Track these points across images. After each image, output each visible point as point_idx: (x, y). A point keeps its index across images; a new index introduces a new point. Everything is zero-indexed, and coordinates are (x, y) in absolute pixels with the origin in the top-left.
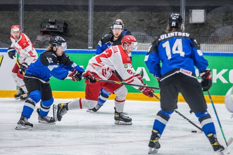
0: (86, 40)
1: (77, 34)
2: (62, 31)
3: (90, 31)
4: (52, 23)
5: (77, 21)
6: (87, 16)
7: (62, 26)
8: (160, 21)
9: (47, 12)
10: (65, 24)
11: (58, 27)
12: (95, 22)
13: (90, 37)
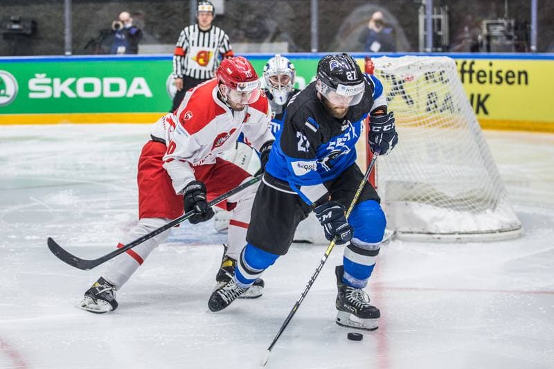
0: (62, 43)
1: (50, 36)
2: (29, 32)
3: (67, 31)
4: (15, 22)
5: (49, 18)
6: (62, 10)
7: (29, 25)
8: (163, 14)
9: (8, 8)
10: (34, 23)
11: (24, 26)
12: (74, 18)
13: (68, 38)
